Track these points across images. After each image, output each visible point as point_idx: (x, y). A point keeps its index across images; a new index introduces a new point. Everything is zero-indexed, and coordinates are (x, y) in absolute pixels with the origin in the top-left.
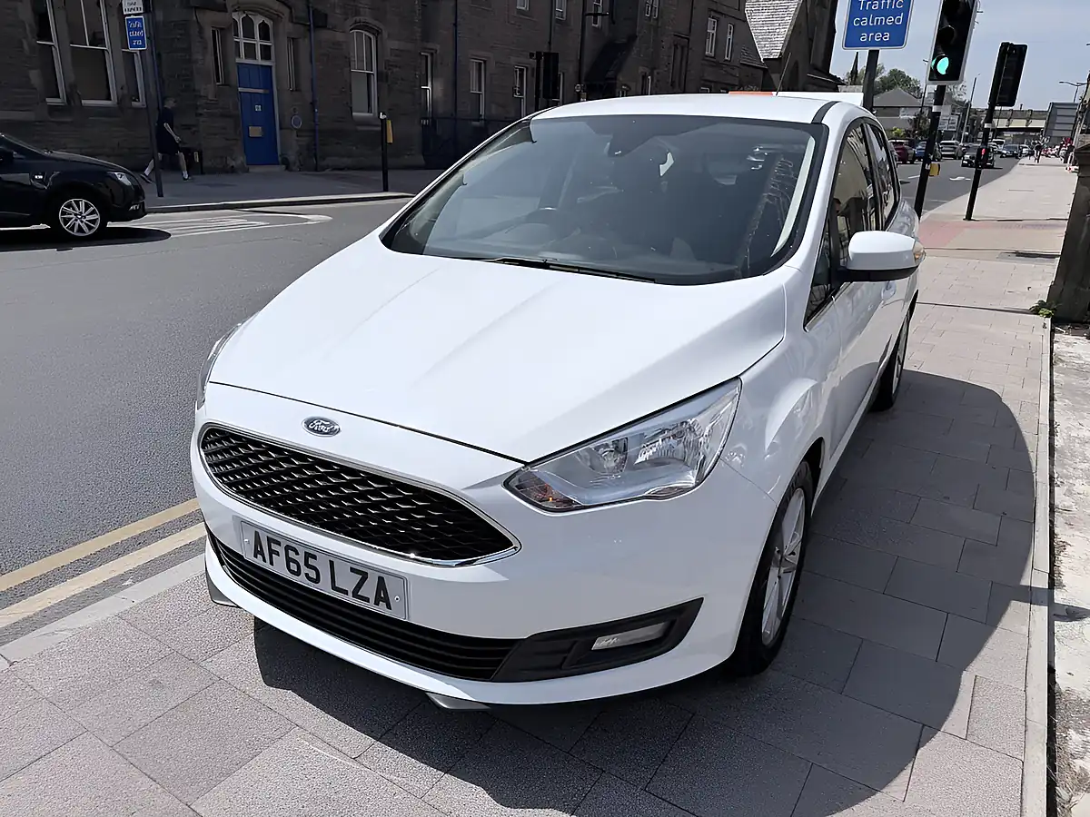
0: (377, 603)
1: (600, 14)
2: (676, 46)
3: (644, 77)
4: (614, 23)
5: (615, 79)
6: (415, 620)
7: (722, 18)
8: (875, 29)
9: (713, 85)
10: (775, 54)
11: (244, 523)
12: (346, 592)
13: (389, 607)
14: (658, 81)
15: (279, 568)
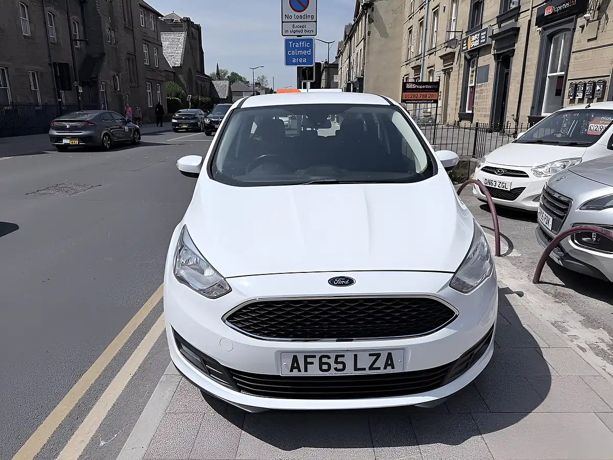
0: (385, 368)
1: (79, 40)
2: (129, 59)
3: (114, 77)
4: (88, 45)
5: (97, 77)
6: (408, 369)
7: (150, 44)
8: (299, 56)
9: (152, 81)
10: (178, 64)
11: (281, 353)
12: (364, 369)
13: (393, 368)
14: (122, 79)
15: (314, 371)
